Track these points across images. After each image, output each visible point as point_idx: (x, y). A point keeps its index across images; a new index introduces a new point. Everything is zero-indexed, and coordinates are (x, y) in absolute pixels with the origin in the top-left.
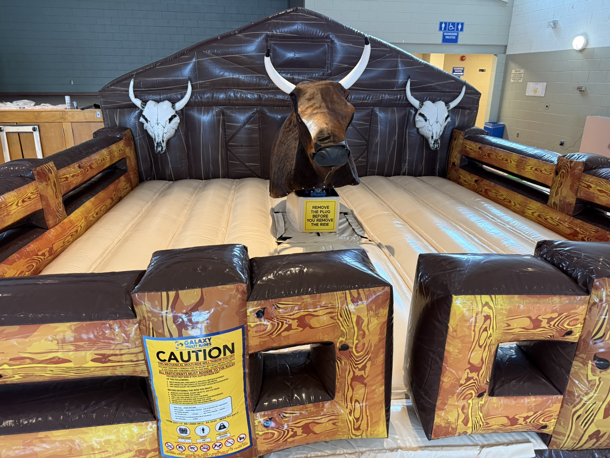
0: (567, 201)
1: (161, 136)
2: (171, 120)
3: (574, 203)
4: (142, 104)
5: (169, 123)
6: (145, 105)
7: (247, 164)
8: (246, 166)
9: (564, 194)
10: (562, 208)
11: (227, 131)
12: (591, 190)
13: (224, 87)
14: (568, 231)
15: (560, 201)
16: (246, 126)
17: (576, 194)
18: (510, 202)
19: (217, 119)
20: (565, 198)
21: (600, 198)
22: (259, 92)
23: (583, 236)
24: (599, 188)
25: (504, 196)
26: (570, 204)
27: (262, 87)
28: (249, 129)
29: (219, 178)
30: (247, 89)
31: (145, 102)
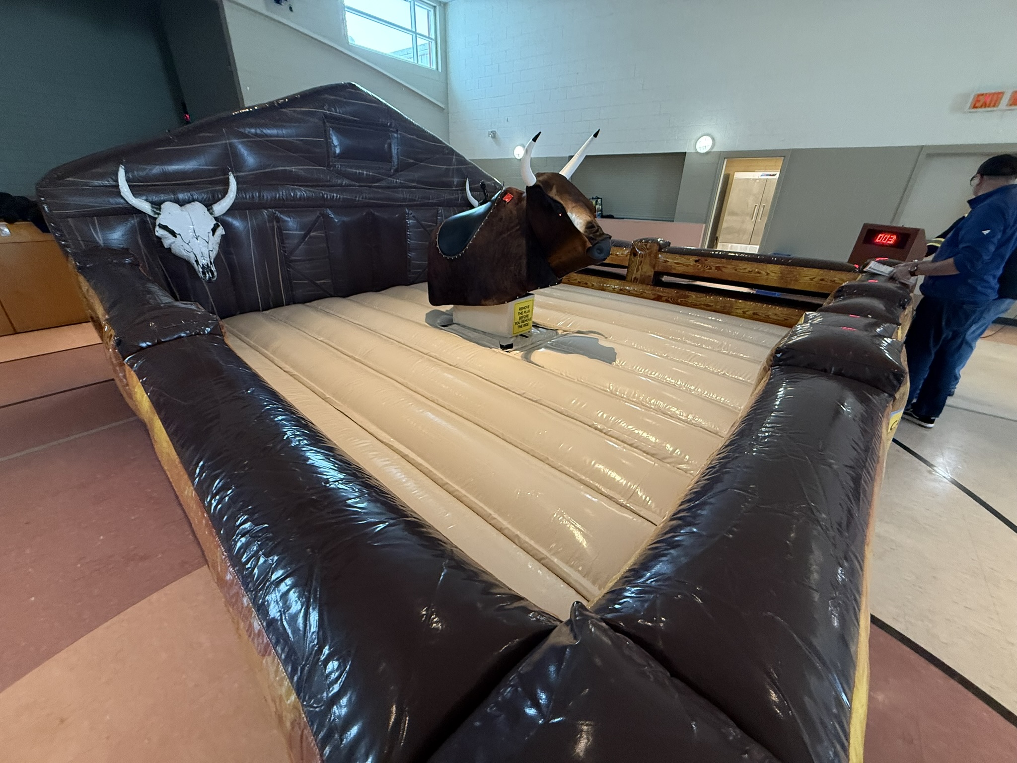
0: (647, 274)
1: (206, 255)
2: (214, 230)
3: (652, 275)
4: (152, 207)
5: (213, 234)
6: (160, 209)
7: (318, 282)
8: (317, 285)
9: (644, 270)
10: (642, 281)
11: (286, 241)
12: (669, 264)
13: (273, 182)
14: (653, 297)
15: (641, 275)
16: (312, 234)
17: (654, 268)
18: (586, 284)
19: (270, 227)
20: (645, 273)
21: (677, 268)
22: (321, 190)
23: (667, 298)
24: (676, 261)
25: (579, 280)
26: (650, 276)
27: (323, 183)
28: (315, 237)
29: (283, 306)
30: (307, 186)
31: (157, 206)
